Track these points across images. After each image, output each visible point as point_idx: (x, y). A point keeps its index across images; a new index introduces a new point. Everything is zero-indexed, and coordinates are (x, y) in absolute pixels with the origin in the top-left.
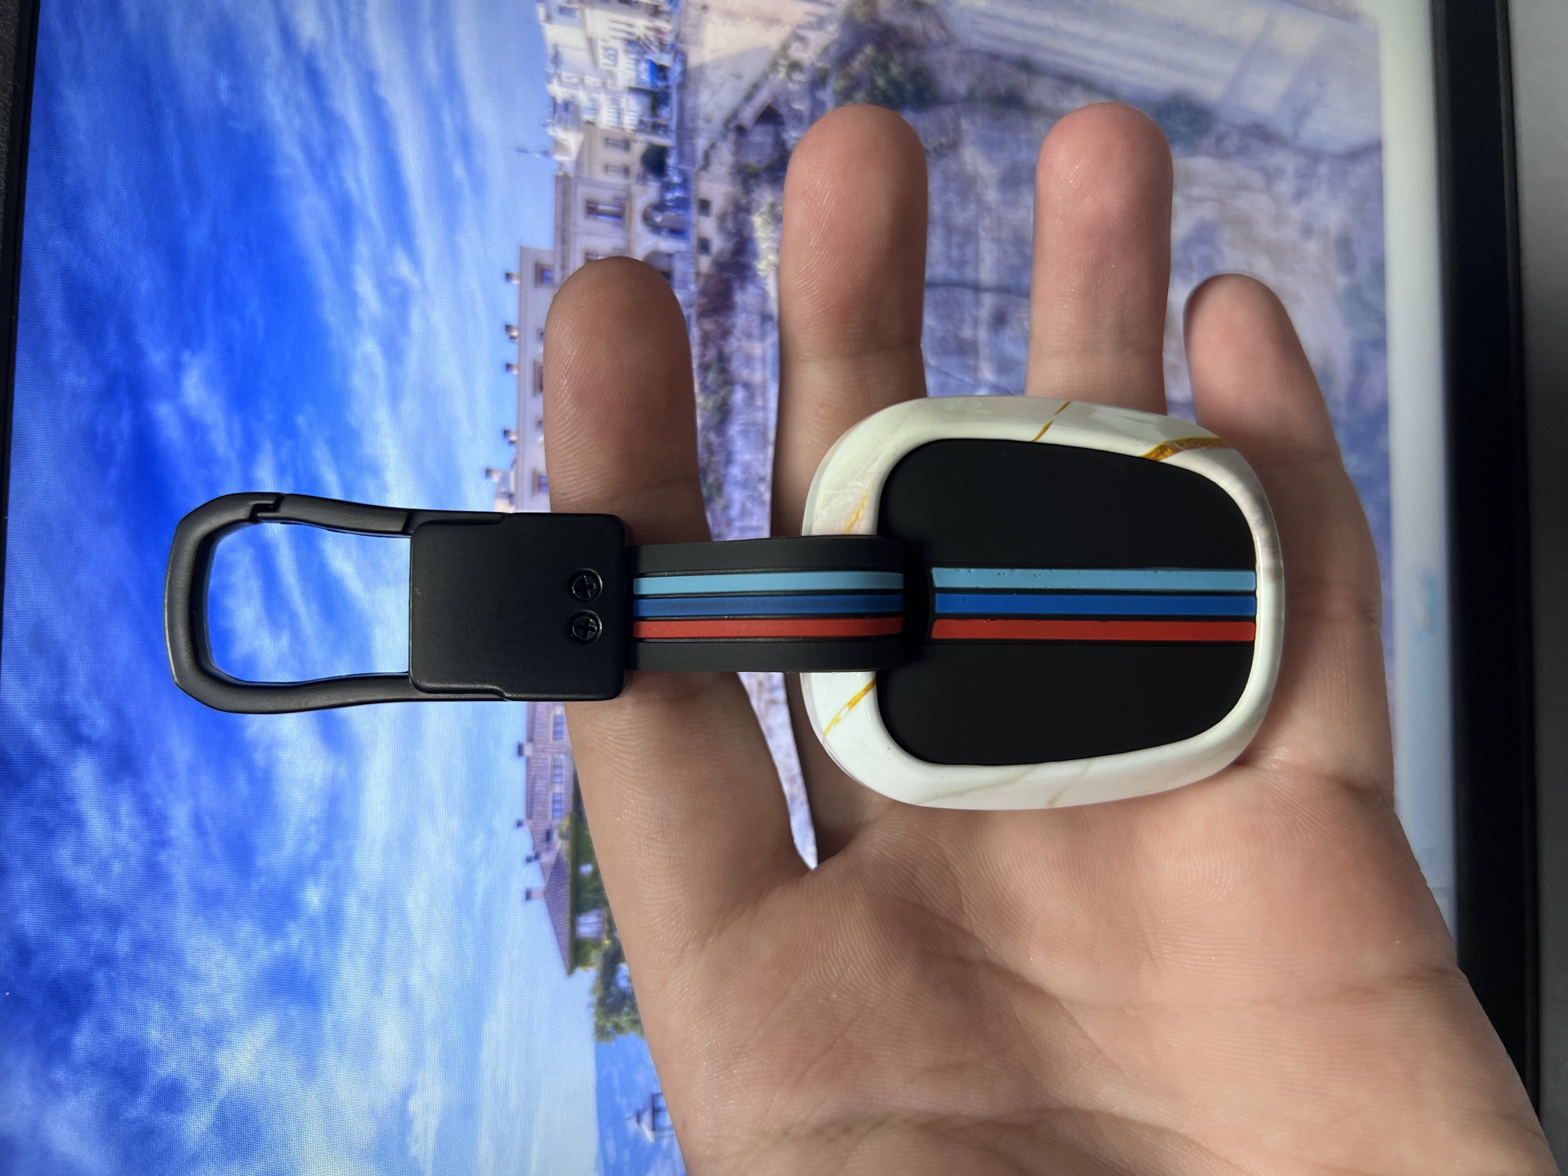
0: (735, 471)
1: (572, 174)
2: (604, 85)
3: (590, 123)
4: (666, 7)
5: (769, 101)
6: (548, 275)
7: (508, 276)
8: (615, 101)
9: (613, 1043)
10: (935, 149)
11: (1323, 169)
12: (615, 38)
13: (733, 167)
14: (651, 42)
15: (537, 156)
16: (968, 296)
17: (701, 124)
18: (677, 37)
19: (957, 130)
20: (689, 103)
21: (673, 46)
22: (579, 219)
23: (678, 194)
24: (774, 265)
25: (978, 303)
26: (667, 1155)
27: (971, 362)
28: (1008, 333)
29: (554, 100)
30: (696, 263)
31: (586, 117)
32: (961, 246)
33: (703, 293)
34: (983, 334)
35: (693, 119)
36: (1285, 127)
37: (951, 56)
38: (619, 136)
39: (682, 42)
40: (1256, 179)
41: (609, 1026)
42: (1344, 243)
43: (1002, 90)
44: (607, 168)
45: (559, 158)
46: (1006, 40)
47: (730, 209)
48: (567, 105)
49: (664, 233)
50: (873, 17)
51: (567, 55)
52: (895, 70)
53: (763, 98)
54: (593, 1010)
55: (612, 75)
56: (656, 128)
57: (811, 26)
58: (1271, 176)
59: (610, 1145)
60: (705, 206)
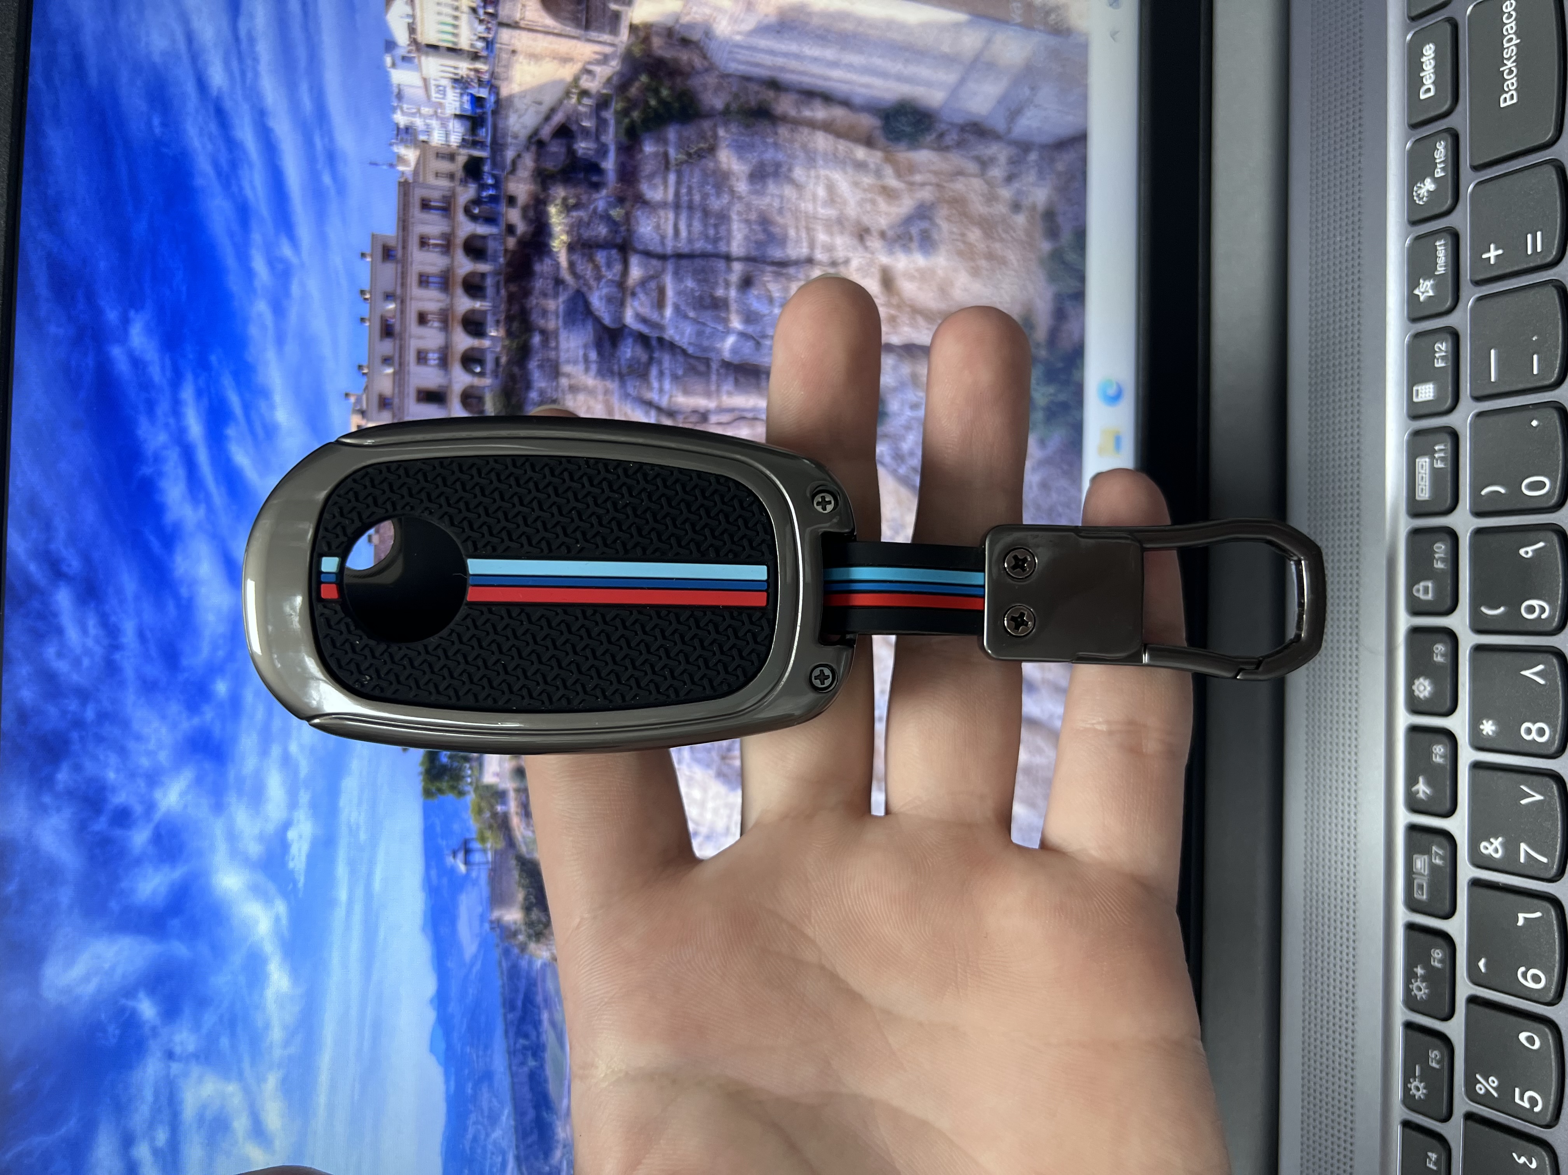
0: (533, 395)
1: (411, 180)
2: (436, 112)
3: (423, 141)
4: (484, 53)
5: (563, 121)
6: (393, 253)
7: (363, 255)
8: (444, 125)
9: (435, 801)
10: (696, 152)
11: (1033, 156)
12: (442, 77)
13: (534, 171)
14: (472, 80)
15: (385, 167)
16: (721, 264)
17: (510, 140)
18: (493, 74)
19: (715, 136)
20: (501, 125)
21: (489, 82)
22: (416, 212)
23: (491, 192)
24: (565, 243)
25: (729, 270)
26: (475, 882)
27: (723, 315)
28: (754, 292)
29: (398, 126)
30: (504, 243)
31: (422, 137)
32: (716, 226)
33: (509, 264)
34: (733, 293)
35: (505, 136)
36: (1000, 125)
37: (711, 80)
38: (447, 151)
39: (495, 79)
40: (972, 167)
41: (433, 789)
42: (1049, 216)
43: (753, 103)
44: (437, 175)
45: (401, 168)
46: (758, 65)
47: (532, 203)
48: (407, 129)
49: (480, 221)
50: (648, 53)
51: (407, 92)
52: (665, 93)
53: (558, 118)
54: (421, 778)
55: (440, 105)
56: (475, 144)
57: (598, 62)
58: (984, 164)
59: (433, 873)
60: (512, 201)
